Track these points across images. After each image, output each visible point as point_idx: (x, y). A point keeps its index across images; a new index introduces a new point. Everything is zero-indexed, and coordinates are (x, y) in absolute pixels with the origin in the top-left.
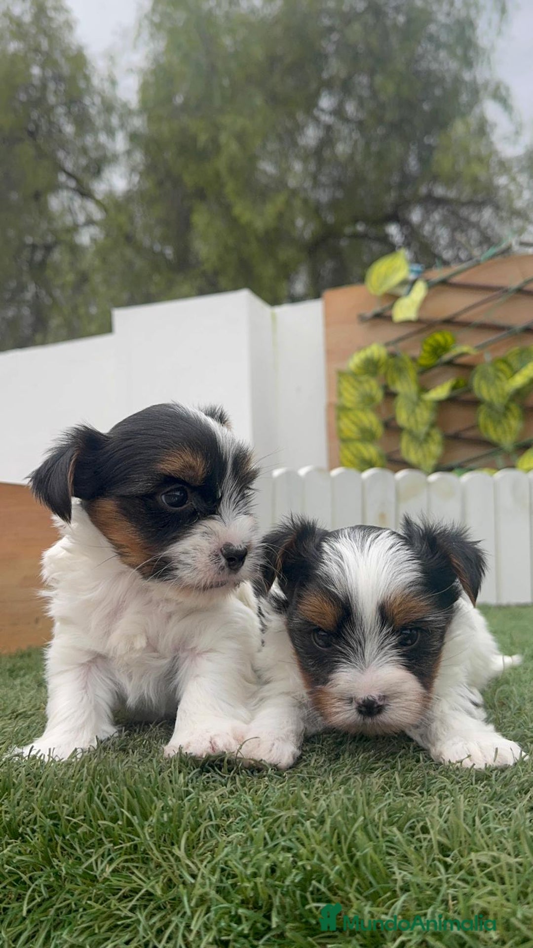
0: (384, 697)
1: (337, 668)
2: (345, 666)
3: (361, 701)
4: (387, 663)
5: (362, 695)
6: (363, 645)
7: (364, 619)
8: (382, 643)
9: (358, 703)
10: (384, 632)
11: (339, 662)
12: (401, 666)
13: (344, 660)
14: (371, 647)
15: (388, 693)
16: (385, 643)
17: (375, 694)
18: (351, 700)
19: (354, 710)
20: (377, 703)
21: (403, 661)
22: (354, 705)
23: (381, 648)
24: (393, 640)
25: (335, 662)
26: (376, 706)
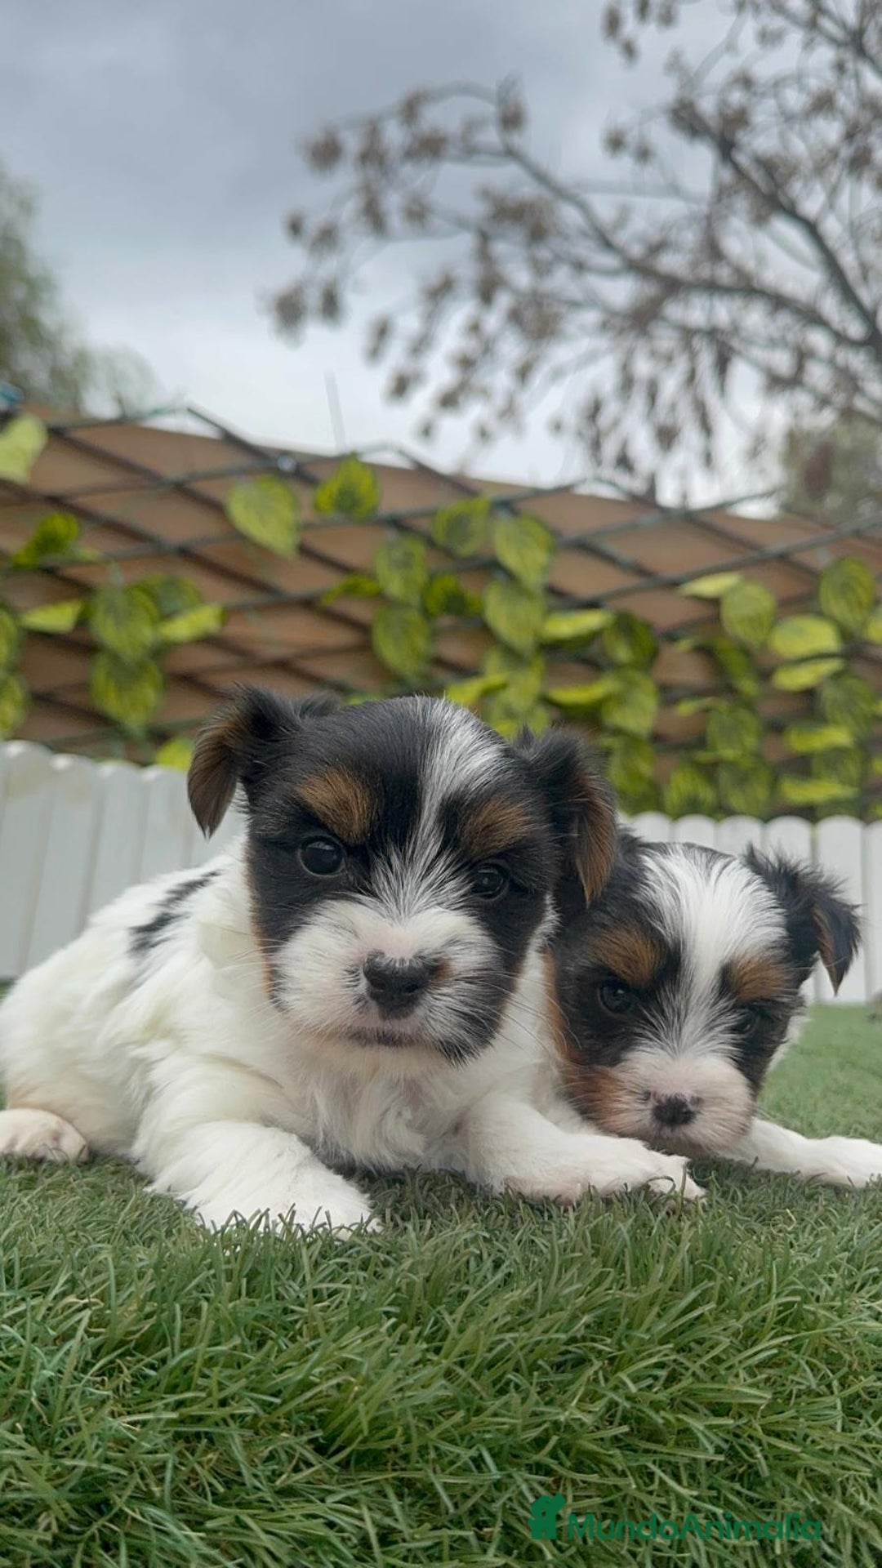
0: (698, 1101)
1: (636, 1044)
2: (651, 1043)
3: (663, 1100)
4: (714, 1051)
5: (667, 1090)
6: (682, 1017)
7: (695, 980)
8: (713, 1020)
9: (659, 1101)
10: (722, 1004)
11: (641, 1035)
12: (731, 1061)
13: (651, 1036)
14: (694, 1023)
15: (704, 1096)
16: (718, 1022)
17: (687, 1093)
18: (647, 1095)
19: (648, 1112)
20: (686, 1106)
21: (735, 1053)
22: (652, 1104)
23: (710, 1027)
24: (732, 1019)
25: (636, 1034)
26: (684, 1110)
